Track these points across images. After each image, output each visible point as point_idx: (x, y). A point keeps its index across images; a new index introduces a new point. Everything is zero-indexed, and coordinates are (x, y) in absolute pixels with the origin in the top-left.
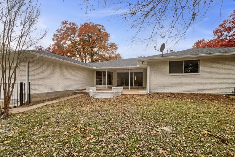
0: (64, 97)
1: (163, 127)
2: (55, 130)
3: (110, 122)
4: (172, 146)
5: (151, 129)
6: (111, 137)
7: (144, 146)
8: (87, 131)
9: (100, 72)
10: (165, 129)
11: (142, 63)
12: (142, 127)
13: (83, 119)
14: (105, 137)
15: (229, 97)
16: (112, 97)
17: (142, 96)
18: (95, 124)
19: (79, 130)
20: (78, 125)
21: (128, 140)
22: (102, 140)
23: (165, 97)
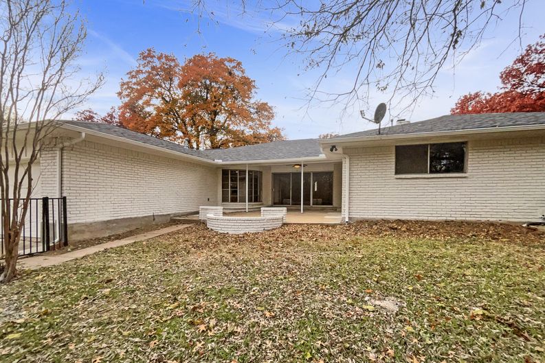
0: (147, 231)
1: (379, 299)
2: (127, 308)
3: (254, 289)
4: (398, 344)
5: (351, 304)
6: (257, 322)
7: (332, 345)
8: (200, 311)
9: (232, 171)
10: (383, 304)
11: (332, 150)
12: (330, 299)
13: (191, 283)
14: (243, 324)
15: (535, 230)
16: (261, 230)
17: (330, 228)
18: (219, 294)
19: (181, 308)
20: (179, 297)
21: (297, 331)
22: (235, 330)
23: (386, 230)
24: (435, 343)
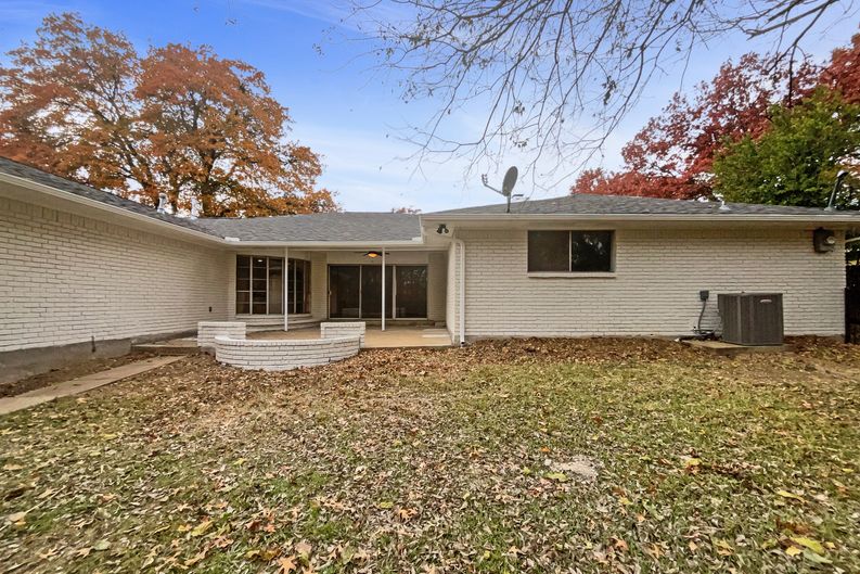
0: (80, 374)
1: (565, 461)
2: (85, 552)
3: (359, 468)
4: (624, 529)
5: (530, 475)
6: (392, 533)
7: (536, 549)
8: (265, 529)
9: (255, 259)
10: (574, 467)
11: (440, 231)
12: (494, 471)
13: (225, 474)
14: (365, 541)
16: (323, 362)
17: (438, 353)
18: (294, 489)
19: (221, 530)
20: (209, 507)
21: (468, 536)
22: (357, 556)
23: (521, 354)
24: (667, 518)
